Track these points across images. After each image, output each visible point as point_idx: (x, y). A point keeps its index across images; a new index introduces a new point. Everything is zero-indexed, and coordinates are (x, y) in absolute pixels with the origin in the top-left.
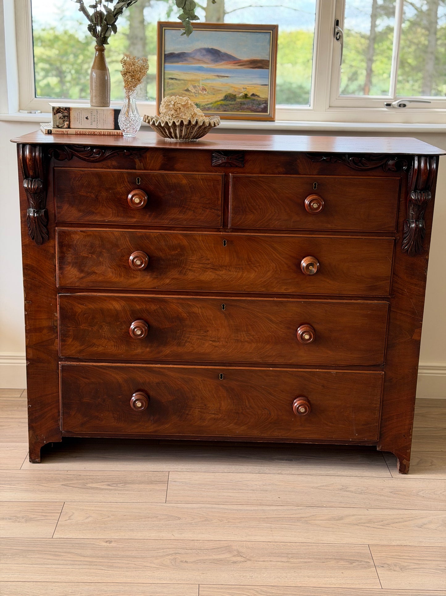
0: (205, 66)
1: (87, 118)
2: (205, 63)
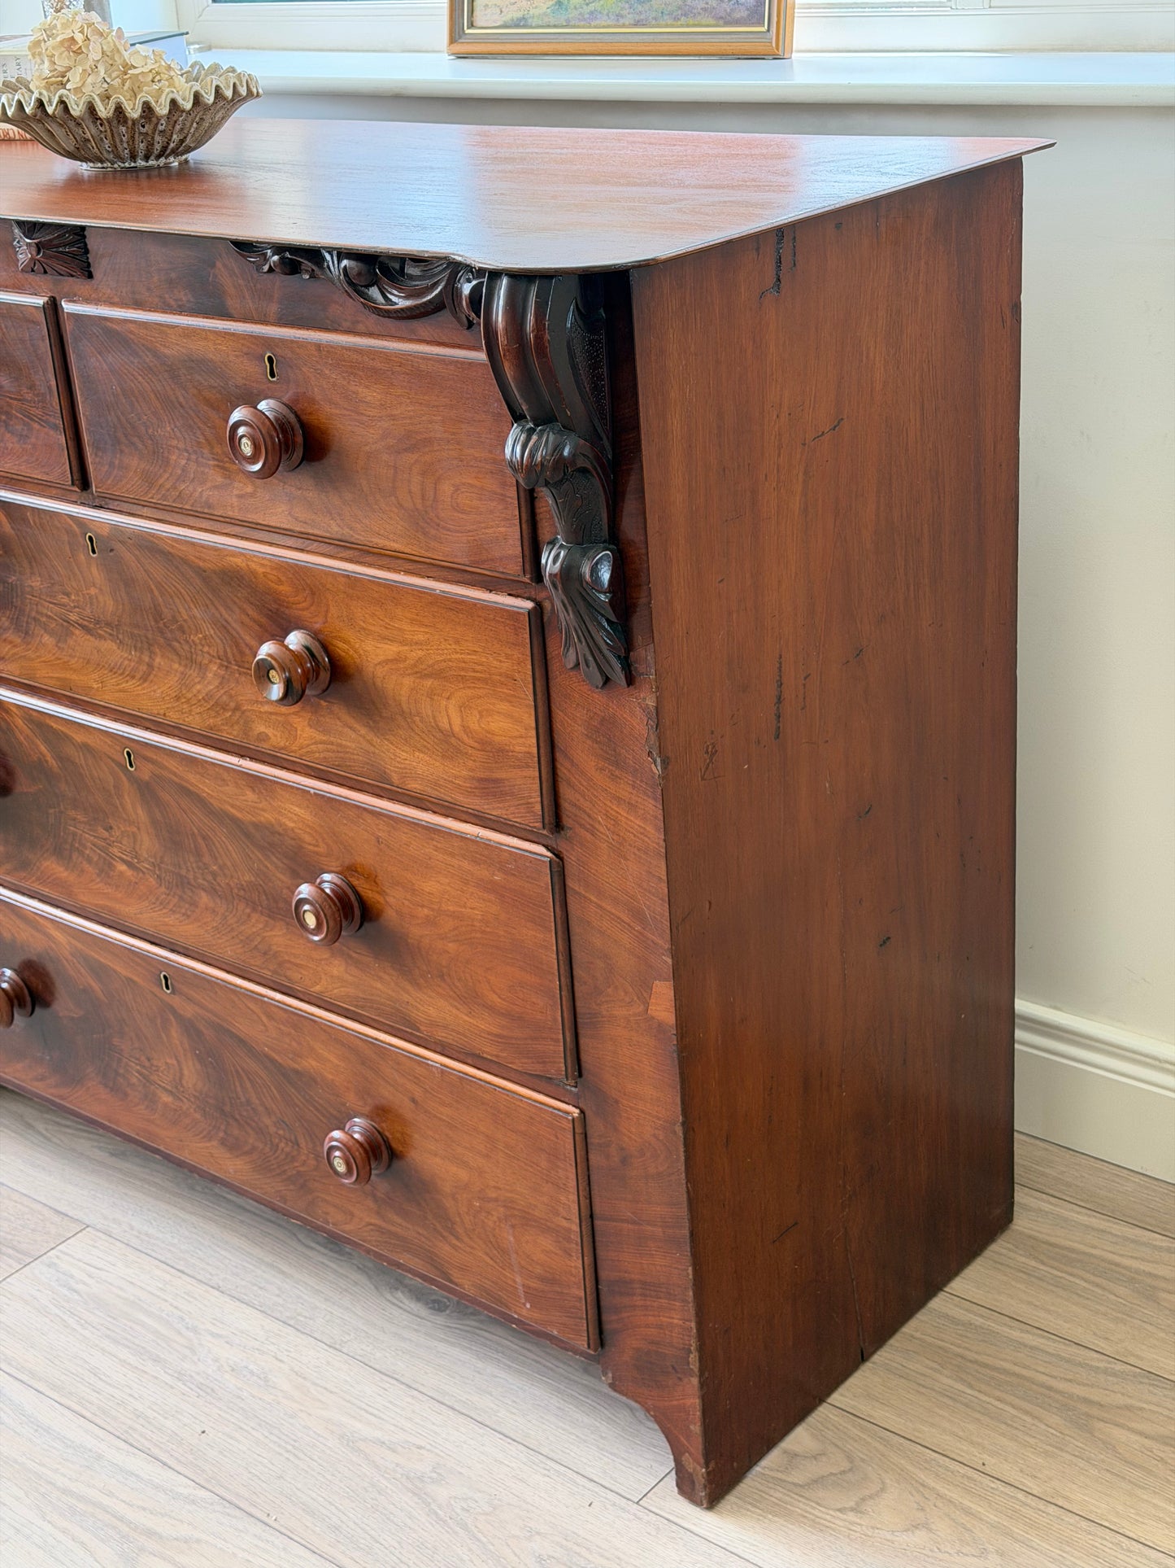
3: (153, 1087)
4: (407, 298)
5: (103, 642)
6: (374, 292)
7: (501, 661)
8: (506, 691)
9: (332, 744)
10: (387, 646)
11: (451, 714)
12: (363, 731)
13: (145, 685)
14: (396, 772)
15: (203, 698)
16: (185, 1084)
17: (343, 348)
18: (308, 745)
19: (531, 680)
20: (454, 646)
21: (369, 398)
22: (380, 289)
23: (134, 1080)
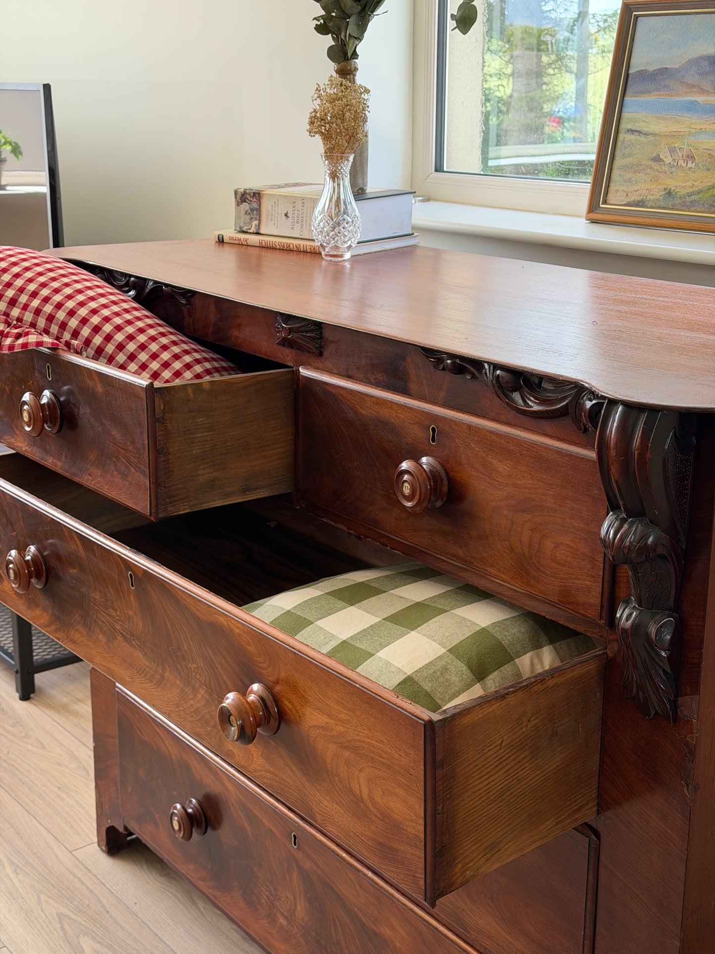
0: (701, 99)
1: (286, 215)
2: (703, 91)
3: (275, 911)
4: (538, 404)
5: (135, 650)
6: (516, 396)
7: (400, 756)
8: (403, 780)
9: (276, 775)
10: (319, 716)
11: (361, 784)
12: (298, 774)
13: (158, 689)
14: (320, 814)
15: (194, 711)
16: (296, 915)
17: (487, 431)
18: (261, 771)
19: (422, 778)
20: (366, 732)
21: (501, 469)
22: (521, 394)
23: (263, 901)
